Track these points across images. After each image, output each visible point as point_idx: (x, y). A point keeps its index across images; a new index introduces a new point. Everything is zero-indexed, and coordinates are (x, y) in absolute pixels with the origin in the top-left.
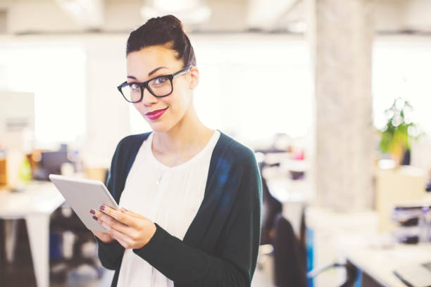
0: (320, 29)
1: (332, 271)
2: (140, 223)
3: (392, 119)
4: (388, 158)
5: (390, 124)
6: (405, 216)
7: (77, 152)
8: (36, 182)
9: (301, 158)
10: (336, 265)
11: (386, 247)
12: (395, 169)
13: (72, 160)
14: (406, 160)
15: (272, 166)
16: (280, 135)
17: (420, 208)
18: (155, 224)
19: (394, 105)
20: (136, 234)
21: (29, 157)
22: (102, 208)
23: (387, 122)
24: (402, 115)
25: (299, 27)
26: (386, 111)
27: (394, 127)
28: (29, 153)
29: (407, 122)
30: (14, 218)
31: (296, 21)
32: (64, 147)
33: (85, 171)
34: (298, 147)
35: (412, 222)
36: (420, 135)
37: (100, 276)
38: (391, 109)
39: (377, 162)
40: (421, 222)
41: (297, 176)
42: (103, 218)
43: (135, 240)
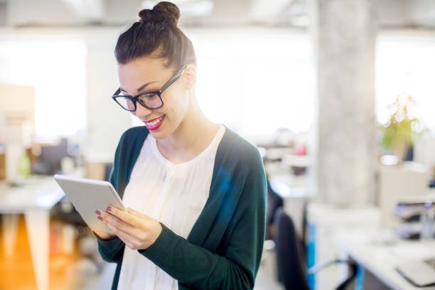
0: (323, 22)
1: (333, 267)
2: (147, 224)
3: (395, 114)
4: (391, 154)
5: (393, 119)
6: (408, 212)
7: (77, 147)
8: (36, 176)
9: (303, 153)
10: (338, 261)
11: (388, 244)
12: (398, 165)
13: (72, 154)
14: (410, 156)
15: (274, 161)
16: (283, 130)
17: (423, 204)
18: (161, 223)
19: (398, 100)
20: (143, 236)
21: (29, 151)
22: (109, 209)
23: (390, 117)
24: (405, 110)
25: (302, 21)
26: (389, 106)
27: (397, 123)
28: (29, 147)
29: (410, 118)
30: (14, 212)
31: (299, 15)
32: (64, 141)
33: (85, 165)
34: (300, 142)
35: (415, 218)
36: (423, 131)
37: (100, 270)
38: (394, 104)
39: (379, 158)
40: (423, 218)
41: (299, 171)
42: (109, 218)
43: (141, 241)
